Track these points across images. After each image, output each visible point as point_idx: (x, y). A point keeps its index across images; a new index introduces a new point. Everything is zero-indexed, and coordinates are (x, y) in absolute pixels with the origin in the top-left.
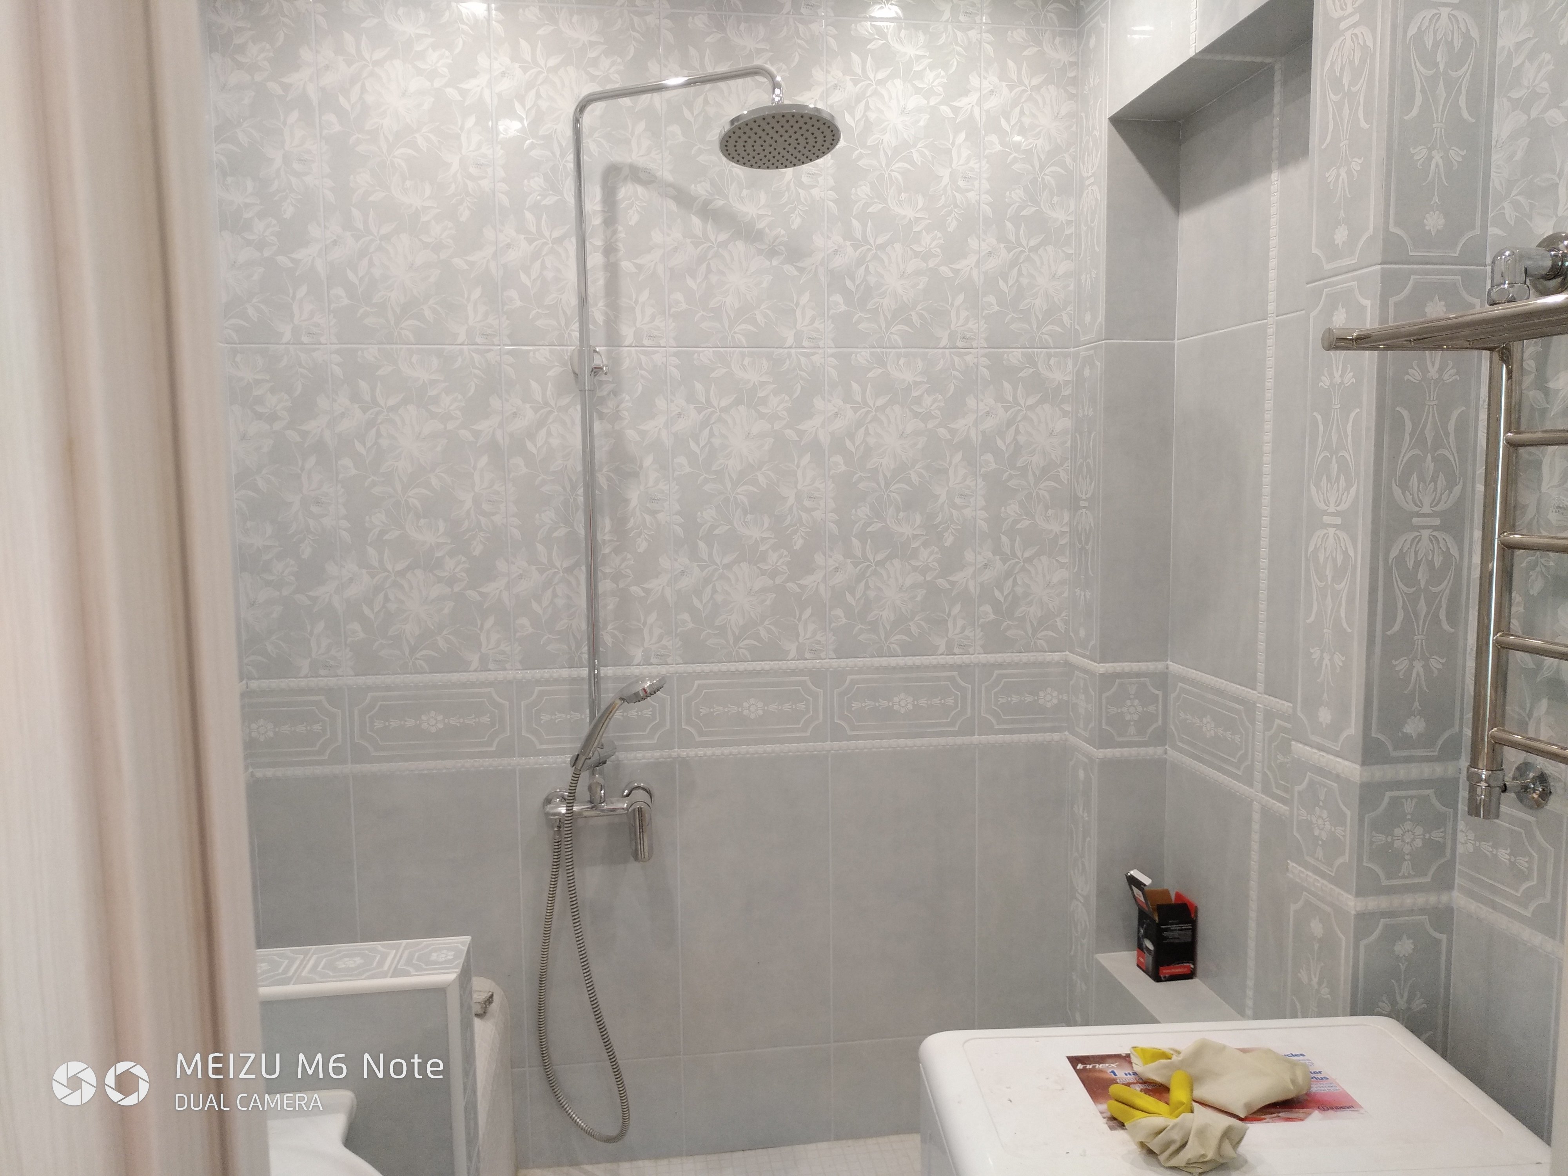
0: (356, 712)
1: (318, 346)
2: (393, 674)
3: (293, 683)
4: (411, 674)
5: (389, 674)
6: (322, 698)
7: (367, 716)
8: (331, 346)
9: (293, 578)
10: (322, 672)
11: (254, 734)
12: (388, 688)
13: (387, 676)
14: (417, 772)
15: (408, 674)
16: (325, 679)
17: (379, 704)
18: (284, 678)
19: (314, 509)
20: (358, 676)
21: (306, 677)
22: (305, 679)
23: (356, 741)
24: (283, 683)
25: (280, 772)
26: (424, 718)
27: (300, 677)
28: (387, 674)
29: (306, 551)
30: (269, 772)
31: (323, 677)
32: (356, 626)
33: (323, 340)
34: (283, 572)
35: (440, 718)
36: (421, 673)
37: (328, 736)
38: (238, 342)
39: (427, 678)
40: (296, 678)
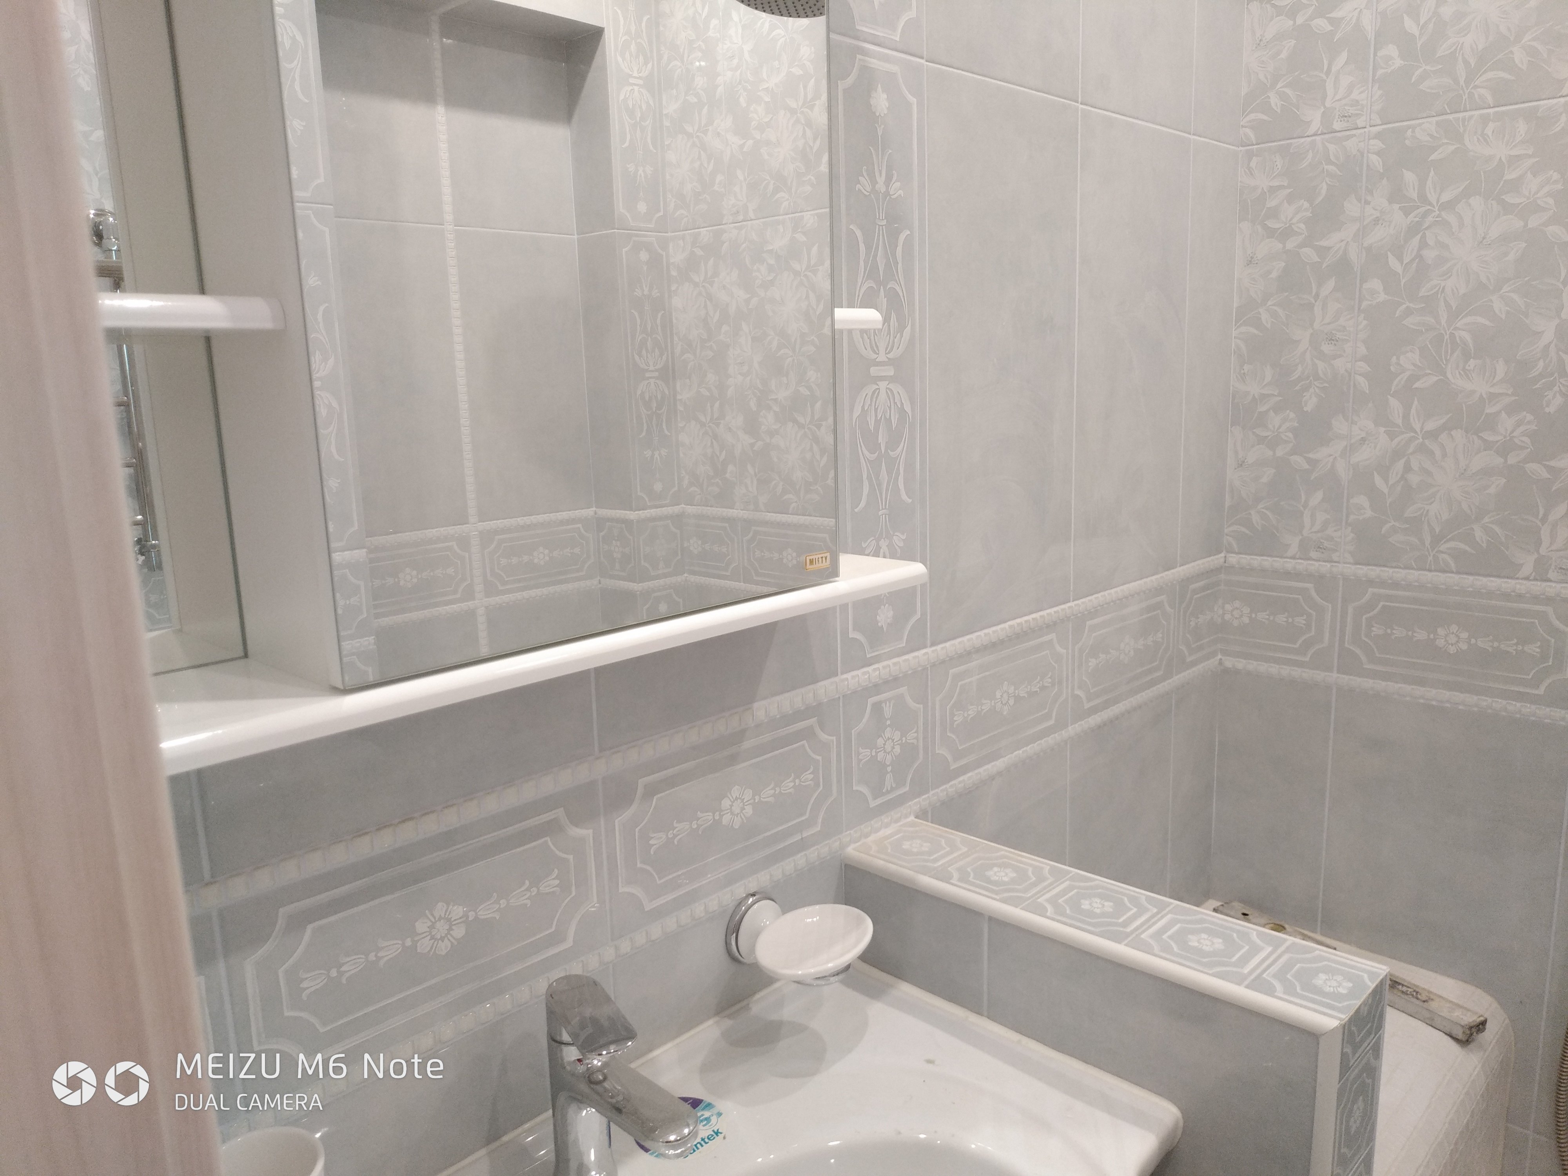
0: (1350, 610)
1: (1354, 132)
2: (1406, 568)
3: (1278, 563)
4: (1430, 571)
5: (1400, 568)
6: (1309, 586)
7: (1364, 617)
8: (1371, 129)
9: (1290, 435)
10: (1313, 554)
11: (1227, 617)
12: (1396, 585)
13: (1397, 570)
14: (1422, 701)
15: (1425, 570)
16: (1317, 564)
17: (1382, 603)
18: (1268, 556)
19: (1326, 348)
20: (1359, 564)
21: (1293, 558)
22: (1292, 561)
23: (1346, 645)
24: (1267, 562)
25: (1252, 665)
26: (1441, 631)
27: (1287, 558)
28: (1395, 567)
29: (1310, 402)
30: (1240, 664)
31: (1314, 560)
32: (1362, 500)
33: (1360, 122)
34: (1280, 427)
35: (1464, 635)
36: (1444, 571)
37: (1313, 633)
38: (1254, 142)
39: (1453, 579)
40: (1281, 557)
